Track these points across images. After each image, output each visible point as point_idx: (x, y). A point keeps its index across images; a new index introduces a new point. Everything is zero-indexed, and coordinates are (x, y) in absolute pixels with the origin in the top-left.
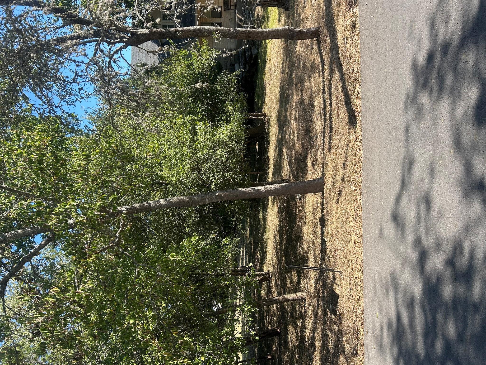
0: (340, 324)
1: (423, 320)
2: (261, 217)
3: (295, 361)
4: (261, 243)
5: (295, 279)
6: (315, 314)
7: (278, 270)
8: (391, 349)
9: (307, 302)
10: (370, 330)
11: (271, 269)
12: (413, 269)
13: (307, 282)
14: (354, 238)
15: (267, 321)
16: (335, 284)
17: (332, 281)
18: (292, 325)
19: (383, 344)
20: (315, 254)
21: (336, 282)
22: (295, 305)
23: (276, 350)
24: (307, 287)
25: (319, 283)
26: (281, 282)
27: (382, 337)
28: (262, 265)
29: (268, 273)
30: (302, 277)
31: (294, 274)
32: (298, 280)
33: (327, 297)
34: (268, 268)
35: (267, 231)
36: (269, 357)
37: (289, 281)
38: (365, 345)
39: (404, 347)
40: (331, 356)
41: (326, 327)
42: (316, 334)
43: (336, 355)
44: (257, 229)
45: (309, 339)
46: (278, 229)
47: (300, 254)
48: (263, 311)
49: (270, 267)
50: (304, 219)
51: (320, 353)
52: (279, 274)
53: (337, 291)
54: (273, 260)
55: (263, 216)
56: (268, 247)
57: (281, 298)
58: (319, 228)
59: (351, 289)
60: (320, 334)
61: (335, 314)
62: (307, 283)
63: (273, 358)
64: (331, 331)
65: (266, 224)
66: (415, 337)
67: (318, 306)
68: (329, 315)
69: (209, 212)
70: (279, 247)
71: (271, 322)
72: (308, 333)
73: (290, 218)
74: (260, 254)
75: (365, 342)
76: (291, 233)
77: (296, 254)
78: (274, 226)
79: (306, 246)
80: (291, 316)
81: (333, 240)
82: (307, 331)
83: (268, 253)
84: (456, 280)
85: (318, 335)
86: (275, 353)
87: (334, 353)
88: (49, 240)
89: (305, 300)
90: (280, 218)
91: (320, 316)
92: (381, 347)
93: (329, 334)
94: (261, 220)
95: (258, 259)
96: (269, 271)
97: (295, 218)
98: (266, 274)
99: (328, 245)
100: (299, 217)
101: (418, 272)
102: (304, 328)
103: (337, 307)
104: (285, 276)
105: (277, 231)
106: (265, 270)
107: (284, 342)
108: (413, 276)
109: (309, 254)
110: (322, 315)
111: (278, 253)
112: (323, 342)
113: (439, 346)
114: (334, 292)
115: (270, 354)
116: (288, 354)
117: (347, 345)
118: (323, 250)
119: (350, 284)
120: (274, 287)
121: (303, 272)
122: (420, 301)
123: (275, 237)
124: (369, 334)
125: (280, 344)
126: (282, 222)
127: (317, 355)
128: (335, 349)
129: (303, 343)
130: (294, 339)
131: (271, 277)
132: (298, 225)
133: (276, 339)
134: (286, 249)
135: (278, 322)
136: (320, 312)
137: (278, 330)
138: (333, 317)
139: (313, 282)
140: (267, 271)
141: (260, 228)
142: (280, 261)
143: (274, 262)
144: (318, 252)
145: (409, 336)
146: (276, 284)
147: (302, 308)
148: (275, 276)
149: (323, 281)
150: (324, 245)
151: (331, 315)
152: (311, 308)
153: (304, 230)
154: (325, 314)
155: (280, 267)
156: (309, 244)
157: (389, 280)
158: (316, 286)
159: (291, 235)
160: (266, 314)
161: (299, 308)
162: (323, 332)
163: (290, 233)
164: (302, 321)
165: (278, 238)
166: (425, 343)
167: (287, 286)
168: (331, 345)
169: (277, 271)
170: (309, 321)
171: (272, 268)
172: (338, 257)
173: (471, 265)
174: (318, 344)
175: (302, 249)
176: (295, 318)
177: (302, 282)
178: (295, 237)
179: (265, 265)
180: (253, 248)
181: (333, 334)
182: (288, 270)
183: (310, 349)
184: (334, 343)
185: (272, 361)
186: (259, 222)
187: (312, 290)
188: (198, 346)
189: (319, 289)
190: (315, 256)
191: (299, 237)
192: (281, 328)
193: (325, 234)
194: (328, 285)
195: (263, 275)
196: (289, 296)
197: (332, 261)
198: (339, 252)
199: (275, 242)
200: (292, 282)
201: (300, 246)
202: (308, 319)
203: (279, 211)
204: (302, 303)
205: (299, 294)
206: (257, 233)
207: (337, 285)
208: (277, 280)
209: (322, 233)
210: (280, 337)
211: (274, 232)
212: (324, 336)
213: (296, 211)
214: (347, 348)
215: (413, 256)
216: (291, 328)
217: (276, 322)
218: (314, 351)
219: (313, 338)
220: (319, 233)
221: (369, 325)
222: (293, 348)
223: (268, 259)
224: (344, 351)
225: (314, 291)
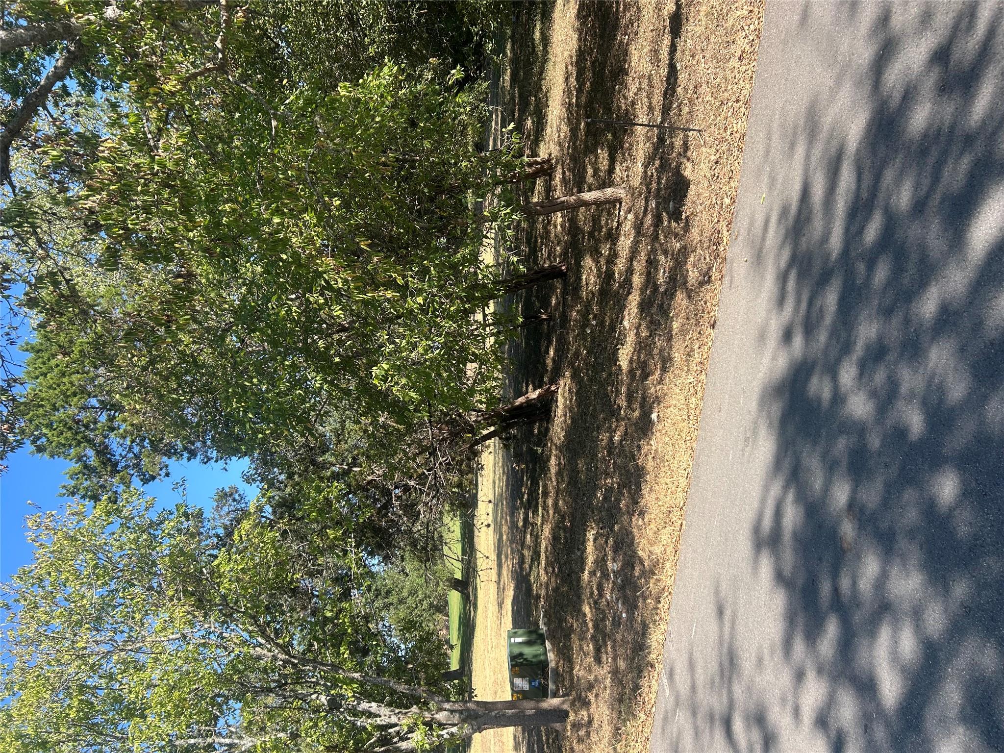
0: (684, 236)
1: (853, 187)
2: (537, 35)
3: (591, 316)
4: (536, 96)
5: (604, 164)
6: (638, 227)
7: (570, 151)
8: (778, 256)
9: (624, 207)
10: (742, 231)
11: (555, 151)
12: (858, 84)
13: (627, 167)
14: (742, 44)
15: (542, 254)
16: (685, 160)
17: (680, 154)
18: (591, 256)
19: (764, 251)
20: (650, 103)
21: (689, 153)
22: (600, 216)
23: (558, 304)
24: (628, 176)
25: (653, 164)
26: (574, 175)
27: (764, 239)
28: (537, 145)
29: (549, 161)
30: (619, 157)
31: (603, 155)
32: (609, 166)
33: (666, 189)
34: (548, 149)
35: (550, 66)
36: (544, 317)
37: (590, 171)
38: (728, 261)
39: (804, 246)
40: (660, 296)
41: (657, 245)
42: (635, 263)
43: (670, 294)
44: (528, 65)
45: (621, 275)
46: (574, 59)
47: (619, 108)
48: (536, 237)
49: (552, 146)
50: (635, 24)
51: (640, 295)
52: (570, 159)
53: (687, 173)
54: (559, 131)
55: (542, 33)
56: (550, 103)
57: (572, 199)
58: (667, 41)
59: (717, 163)
60: (644, 263)
61: (678, 218)
62: (628, 169)
63: (551, 318)
64: (665, 253)
65: (547, 52)
66: (829, 223)
67: (646, 210)
68: (666, 223)
69: (418, 22)
70: (574, 101)
71: (549, 255)
72: (620, 265)
73: (603, 29)
74: (533, 122)
75: (729, 255)
76: (603, 65)
77: (610, 109)
78: (567, 53)
79: (633, 89)
80: (589, 240)
81: (694, 62)
82: (618, 261)
83: (549, 119)
84: (944, 90)
85: (639, 266)
86: (556, 310)
87: (666, 290)
88: (72, 57)
89: (620, 204)
90: (580, 31)
91: (648, 229)
92: (758, 258)
93: (662, 258)
94: (537, 42)
95: (529, 133)
96: (550, 155)
97: (616, 26)
98: (543, 162)
99: (682, 77)
100: (623, 22)
101: (867, 88)
102: (614, 255)
103: (684, 205)
104: (584, 162)
105: (572, 64)
106: (543, 154)
107: (573, 287)
108: (853, 102)
109: (638, 106)
110: (651, 225)
111: (572, 115)
112: (649, 274)
113: (872, 231)
114: (682, 175)
115: (546, 311)
116: (579, 307)
117: (692, 271)
118: (669, 92)
119: (718, 151)
120: (559, 187)
121: (622, 148)
122: (857, 150)
123: (567, 79)
124: (740, 238)
125: (564, 293)
126: (586, 40)
127: (634, 300)
128: (668, 283)
129: (608, 283)
130: (592, 280)
131: (556, 167)
132: (621, 42)
133: (558, 285)
134: (590, 102)
135: (564, 253)
136: (649, 220)
137: (563, 268)
138: (674, 224)
139: (640, 165)
140: (546, 157)
141: (534, 62)
142: (574, 130)
143: (562, 135)
144: (658, 99)
145: (818, 224)
146: (564, 181)
147: (613, 221)
148: (563, 165)
149: (661, 159)
150: (672, 80)
151: (669, 222)
152: (630, 216)
153: (633, 52)
154: (658, 221)
155: (574, 144)
156: (640, 83)
157: (802, 122)
158: (645, 172)
159: (604, 69)
160: (542, 242)
161: (607, 222)
162: (650, 258)
163: (599, 64)
164: (612, 245)
165: (573, 81)
166: (847, 230)
167: (585, 182)
168: (661, 278)
169: (568, 153)
170: (625, 243)
171: (558, 148)
172: (700, 100)
173: (985, 49)
174: (637, 280)
175: (626, 98)
176: (598, 241)
177: (617, 168)
178: (610, 72)
179: (542, 144)
180: (519, 110)
181: (670, 257)
182: (590, 150)
183: (621, 291)
184: (669, 272)
185: (549, 324)
186: (534, 47)
187: (636, 182)
188: (410, 279)
189: (652, 175)
190: (651, 108)
191: (620, 72)
192: (569, 264)
193: (678, 54)
194: (670, 165)
195: (537, 163)
196: (588, 196)
197: (686, 110)
198: (704, 88)
199: (568, 92)
200: (596, 171)
201: (620, 91)
202: (622, 238)
203: (578, 16)
204: (614, 209)
205: (609, 191)
206: (528, 74)
207: (688, 159)
208: (567, 173)
209: (673, 49)
210: (565, 281)
211: (566, 68)
212: (652, 263)
213: (618, 8)
214: (693, 275)
215: (865, 54)
216: (588, 262)
217: (560, 255)
218: (629, 293)
219: (630, 271)
220: (664, 53)
221: (742, 224)
222: (591, 295)
223: (549, 130)
224: (686, 282)
225: (641, 183)
